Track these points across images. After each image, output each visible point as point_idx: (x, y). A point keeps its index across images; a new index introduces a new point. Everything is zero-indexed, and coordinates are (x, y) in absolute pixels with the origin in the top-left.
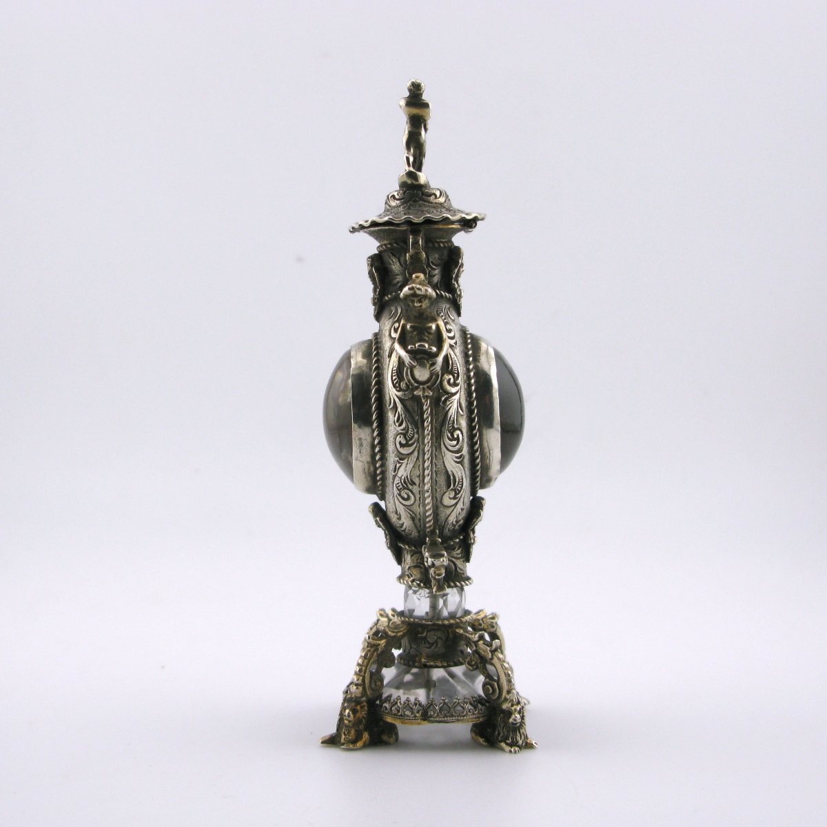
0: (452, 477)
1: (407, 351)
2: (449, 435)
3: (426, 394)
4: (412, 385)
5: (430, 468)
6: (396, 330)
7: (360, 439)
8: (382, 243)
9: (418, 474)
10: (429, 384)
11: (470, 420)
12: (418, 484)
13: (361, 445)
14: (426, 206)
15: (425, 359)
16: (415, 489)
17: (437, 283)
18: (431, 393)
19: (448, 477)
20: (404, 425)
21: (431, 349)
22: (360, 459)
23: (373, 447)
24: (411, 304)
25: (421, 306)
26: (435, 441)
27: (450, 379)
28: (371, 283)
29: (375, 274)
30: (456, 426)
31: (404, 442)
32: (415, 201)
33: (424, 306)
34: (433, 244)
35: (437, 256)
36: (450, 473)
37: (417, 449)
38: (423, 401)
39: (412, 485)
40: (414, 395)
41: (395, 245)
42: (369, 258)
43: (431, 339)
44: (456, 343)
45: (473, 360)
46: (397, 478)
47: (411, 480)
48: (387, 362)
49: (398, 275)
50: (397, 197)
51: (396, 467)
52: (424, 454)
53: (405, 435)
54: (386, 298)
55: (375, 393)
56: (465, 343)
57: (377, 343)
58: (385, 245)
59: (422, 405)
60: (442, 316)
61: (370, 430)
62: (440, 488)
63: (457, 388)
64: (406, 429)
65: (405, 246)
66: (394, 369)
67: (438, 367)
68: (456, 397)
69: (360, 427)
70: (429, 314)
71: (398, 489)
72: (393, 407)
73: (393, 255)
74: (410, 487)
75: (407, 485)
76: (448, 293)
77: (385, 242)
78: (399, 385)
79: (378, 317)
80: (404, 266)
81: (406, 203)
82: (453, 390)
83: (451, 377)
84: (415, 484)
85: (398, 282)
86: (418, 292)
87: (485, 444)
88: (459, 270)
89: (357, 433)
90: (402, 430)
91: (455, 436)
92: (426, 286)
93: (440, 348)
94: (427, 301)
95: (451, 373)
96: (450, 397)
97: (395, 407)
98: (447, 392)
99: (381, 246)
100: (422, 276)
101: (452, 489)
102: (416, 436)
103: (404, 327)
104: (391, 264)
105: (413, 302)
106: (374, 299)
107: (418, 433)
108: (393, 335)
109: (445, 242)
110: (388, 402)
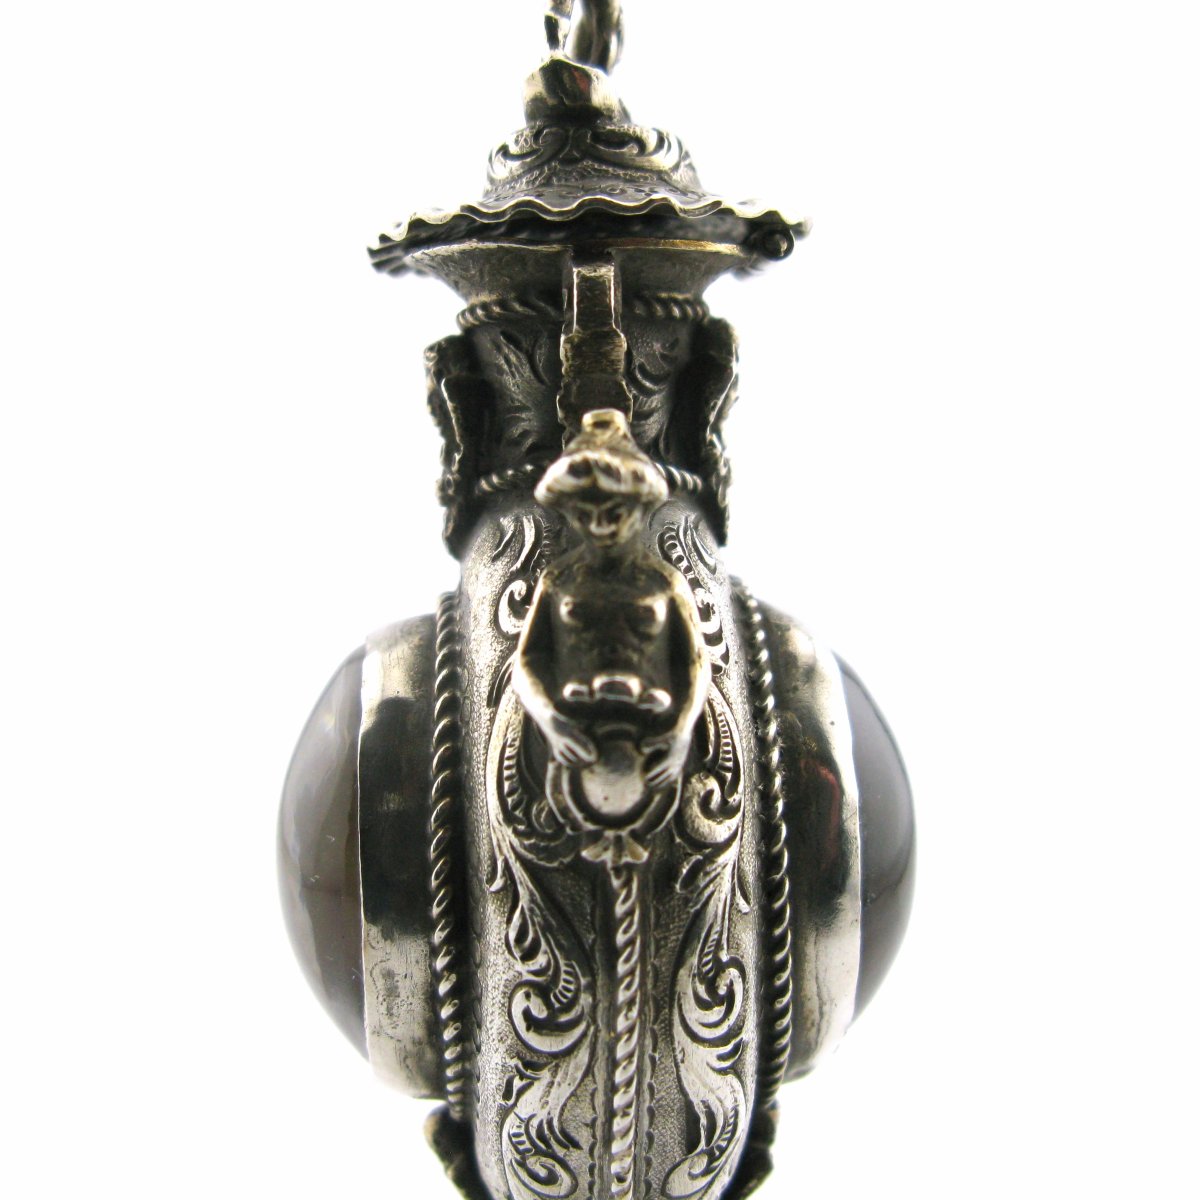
0: (703, 1121)
1: (560, 705)
2: (702, 990)
3: (627, 859)
4: (575, 826)
5: (632, 1111)
6: (518, 608)
7: (389, 975)
8: (475, 300)
9: (589, 1118)
10: (638, 825)
11: (769, 919)
12: (586, 1147)
13: (392, 992)
14: (604, 175)
15: (626, 735)
16: (577, 1159)
17: (656, 440)
18: (645, 855)
19: (691, 1119)
20: (541, 960)
21: (652, 699)
22: (390, 1032)
23: (433, 1000)
24: (576, 524)
25: (614, 535)
26: (652, 1015)
27: (710, 793)
28: (437, 431)
29: (450, 405)
30: (724, 957)
31: (539, 1011)
32: (570, 161)
33: (625, 532)
34: (648, 304)
35: (657, 346)
36: (700, 1109)
37: (587, 1042)
38: (616, 883)
39: (565, 1147)
40: (578, 857)
41: (517, 307)
42: (431, 349)
43: (650, 660)
44: (725, 657)
45: (776, 706)
46: (511, 1120)
47: (563, 1131)
48: (485, 718)
49: (523, 408)
50: (514, 149)
51: (509, 1084)
52: (613, 1064)
53: (543, 991)
54: (484, 485)
55: (442, 821)
56: (749, 645)
57: (452, 638)
58: (485, 306)
59: (610, 898)
60: (680, 559)
61: (426, 949)
62: (663, 1153)
63: (733, 823)
64: (551, 973)
65: (552, 312)
66: (509, 752)
67: (674, 766)
68: (728, 857)
69: (387, 935)
70: (639, 561)
71: (517, 1150)
72: (504, 888)
73: (511, 339)
74: (560, 1151)
75: (548, 1145)
76: (692, 470)
77: (485, 297)
78: (527, 812)
79: (458, 541)
80: (548, 376)
81: (540, 166)
82: (720, 831)
83: (712, 784)
84: (576, 1145)
85: (525, 434)
86: (605, 483)
87: (810, 988)
88: (727, 397)
89: (379, 955)
90: (535, 973)
91: (722, 991)
92: (634, 457)
93: (681, 690)
94: (637, 514)
95: (714, 770)
96: (710, 859)
97: (510, 893)
98: (698, 843)
99: (472, 310)
100: (619, 419)
101: (702, 1152)
102: (585, 1000)
103: (547, 607)
104: (501, 371)
105: (584, 517)
106: (444, 486)
107: (591, 988)
108: (508, 623)
109: (687, 301)
110: (485, 867)
